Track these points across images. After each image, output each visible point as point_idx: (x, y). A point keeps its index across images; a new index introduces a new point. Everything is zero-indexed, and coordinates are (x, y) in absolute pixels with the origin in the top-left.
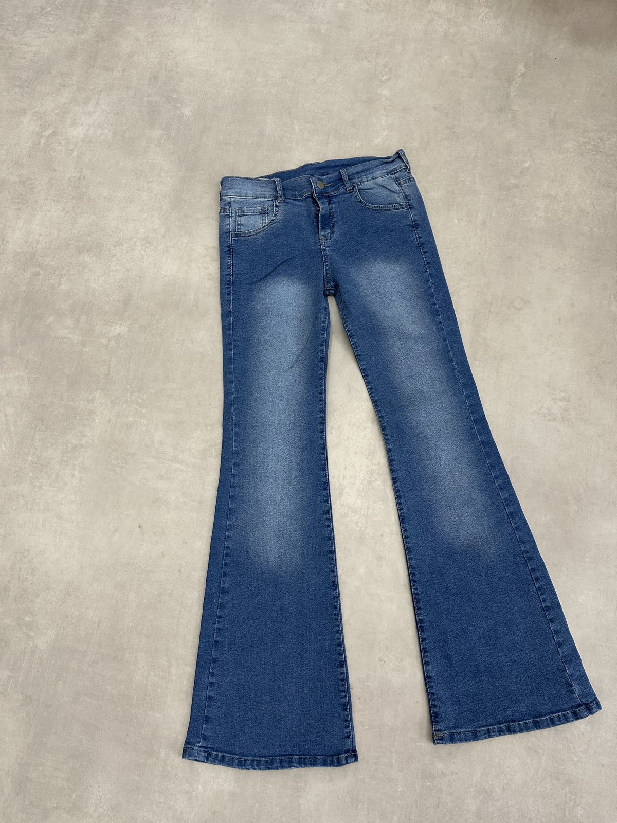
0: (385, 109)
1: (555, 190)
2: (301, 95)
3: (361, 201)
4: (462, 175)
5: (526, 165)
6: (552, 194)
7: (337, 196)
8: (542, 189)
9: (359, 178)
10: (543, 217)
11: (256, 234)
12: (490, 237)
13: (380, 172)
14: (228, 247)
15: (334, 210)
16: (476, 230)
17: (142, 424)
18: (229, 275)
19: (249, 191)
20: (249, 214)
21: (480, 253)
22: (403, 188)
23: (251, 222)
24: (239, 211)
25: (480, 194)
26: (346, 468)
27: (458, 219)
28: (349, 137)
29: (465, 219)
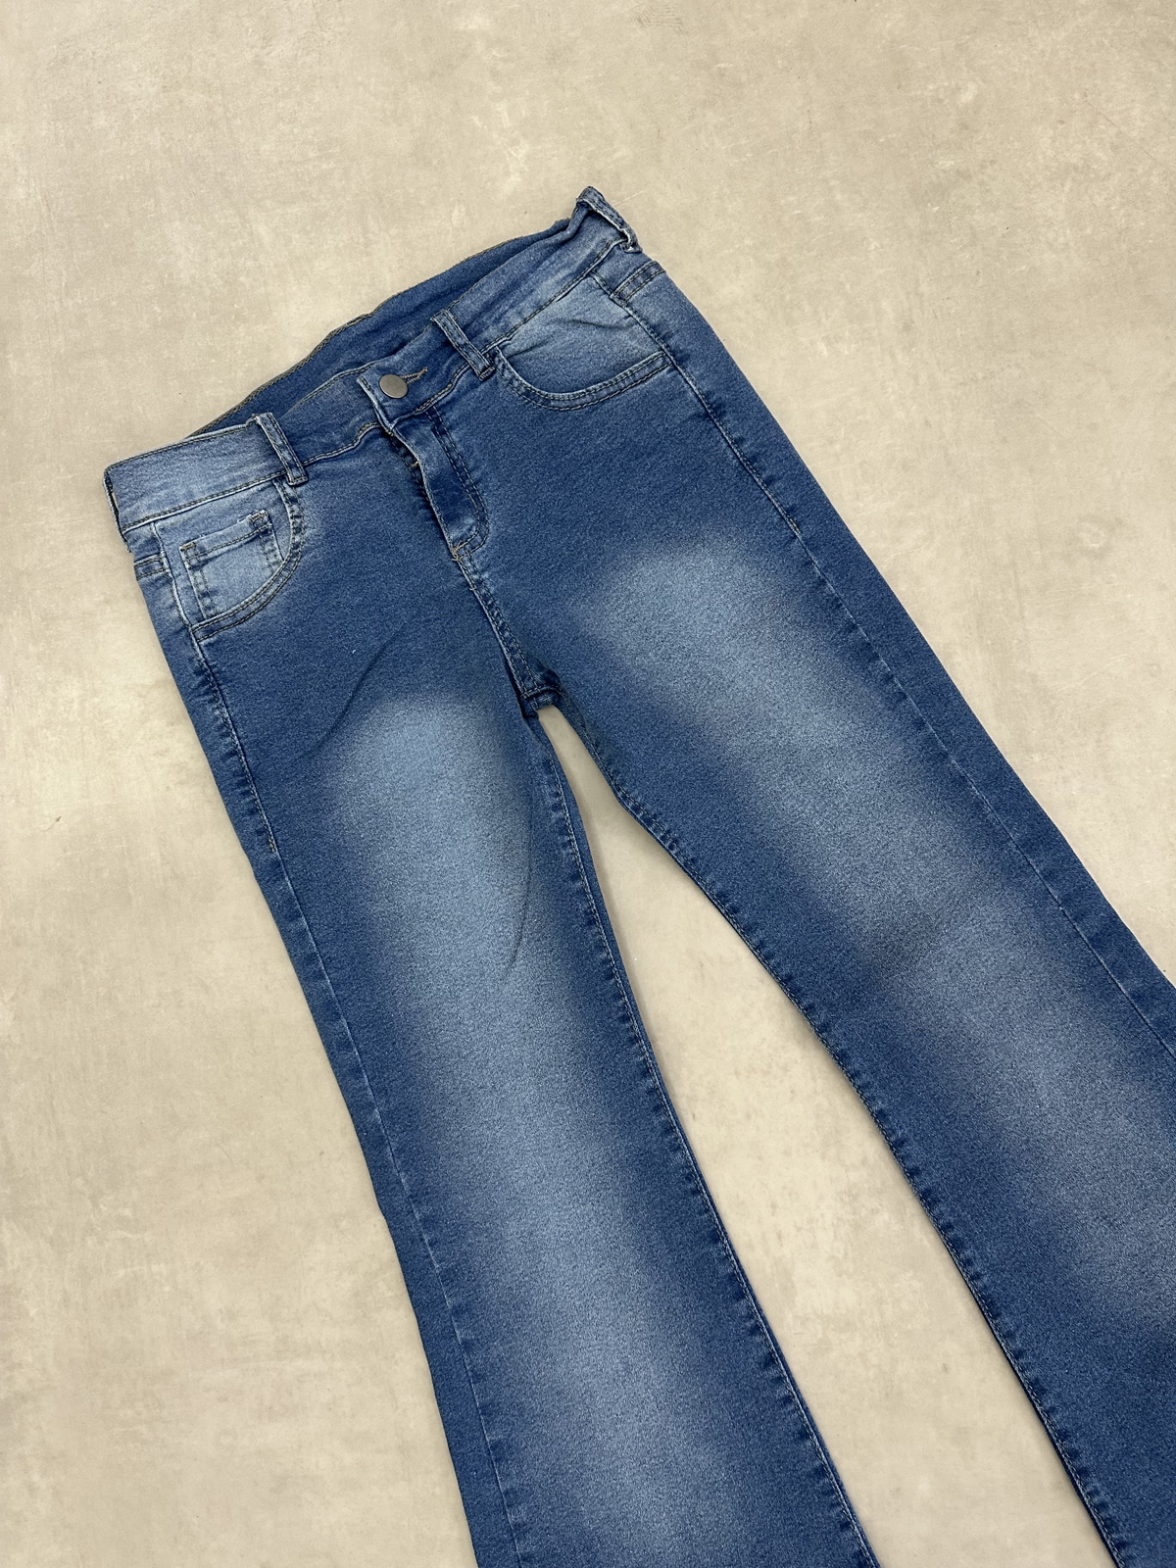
0: (495, 74)
1: (1080, 147)
2: (239, 122)
3: (528, 393)
4: (791, 199)
5: (967, 97)
6: (1074, 161)
7: (453, 400)
8: (1040, 157)
9: (497, 321)
10: (1071, 244)
11: (263, 606)
12: (938, 364)
13: (551, 281)
14: (199, 672)
15: (460, 448)
16: (893, 356)
17: (158, 1277)
18: (233, 753)
19: (193, 482)
20: (220, 551)
21: (927, 423)
22: (636, 306)
23: (236, 576)
24: (190, 553)
25: (865, 238)
26: (774, 1206)
27: (826, 339)
28: (422, 202)
29: (847, 333)
